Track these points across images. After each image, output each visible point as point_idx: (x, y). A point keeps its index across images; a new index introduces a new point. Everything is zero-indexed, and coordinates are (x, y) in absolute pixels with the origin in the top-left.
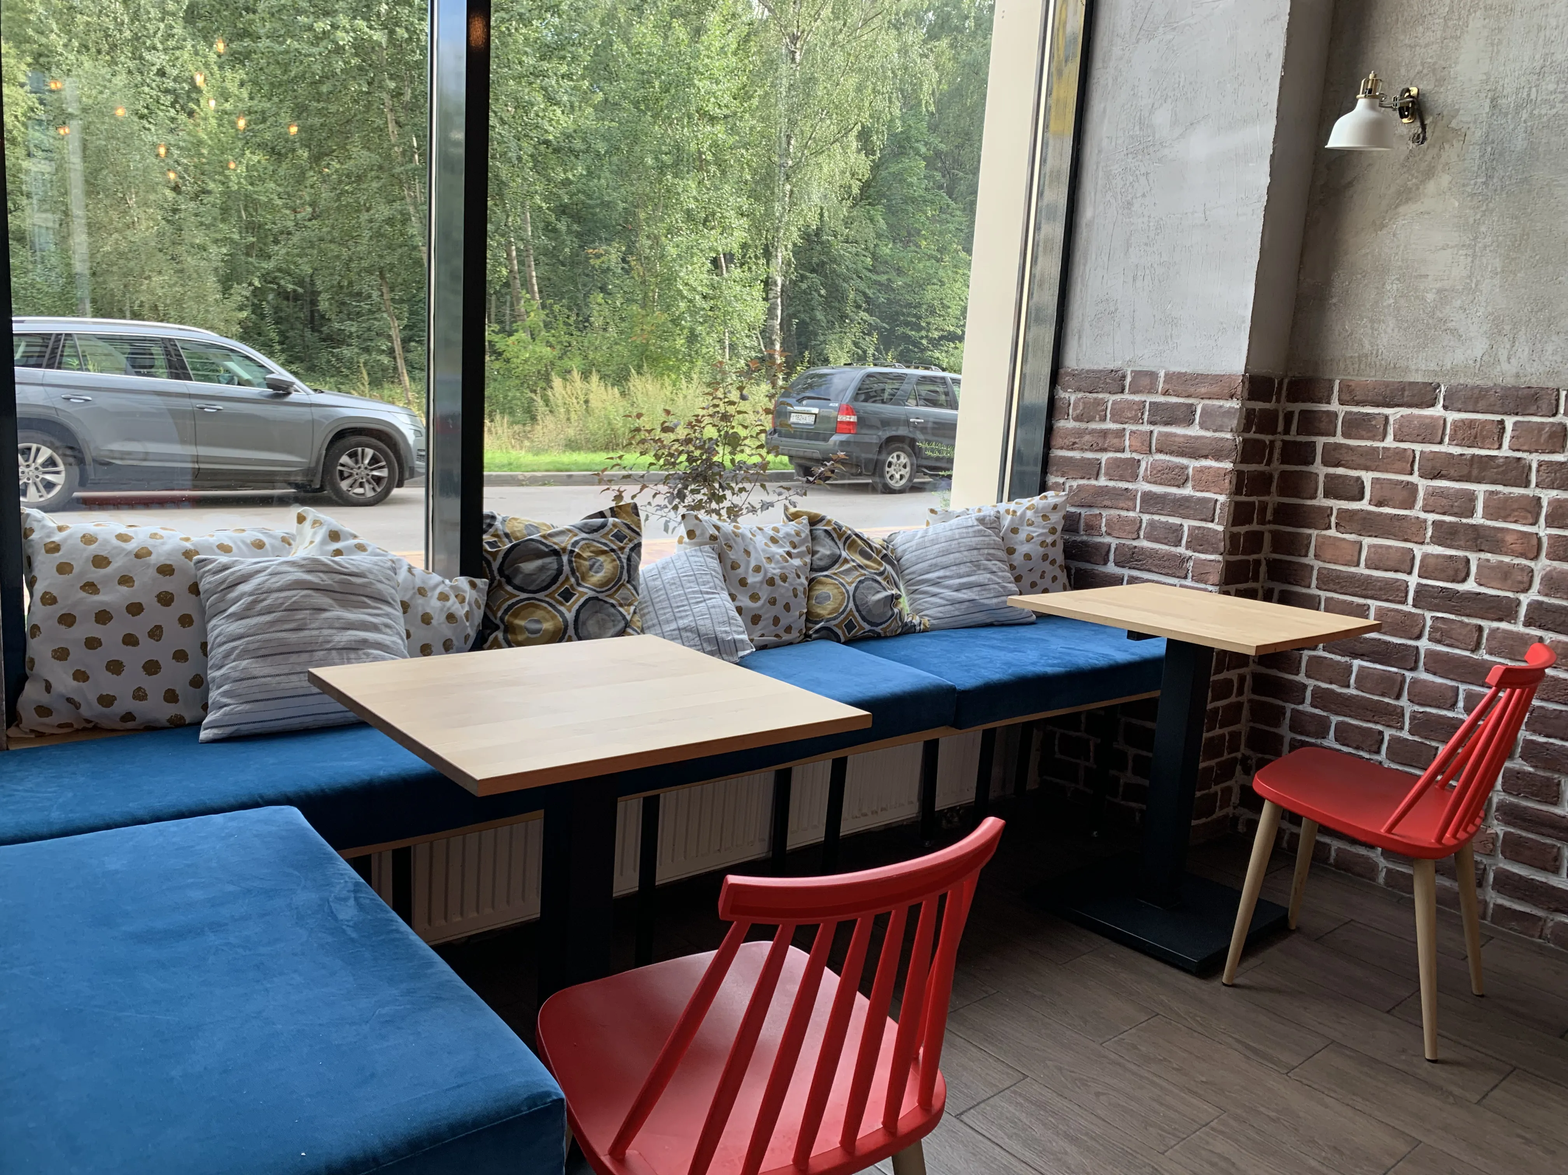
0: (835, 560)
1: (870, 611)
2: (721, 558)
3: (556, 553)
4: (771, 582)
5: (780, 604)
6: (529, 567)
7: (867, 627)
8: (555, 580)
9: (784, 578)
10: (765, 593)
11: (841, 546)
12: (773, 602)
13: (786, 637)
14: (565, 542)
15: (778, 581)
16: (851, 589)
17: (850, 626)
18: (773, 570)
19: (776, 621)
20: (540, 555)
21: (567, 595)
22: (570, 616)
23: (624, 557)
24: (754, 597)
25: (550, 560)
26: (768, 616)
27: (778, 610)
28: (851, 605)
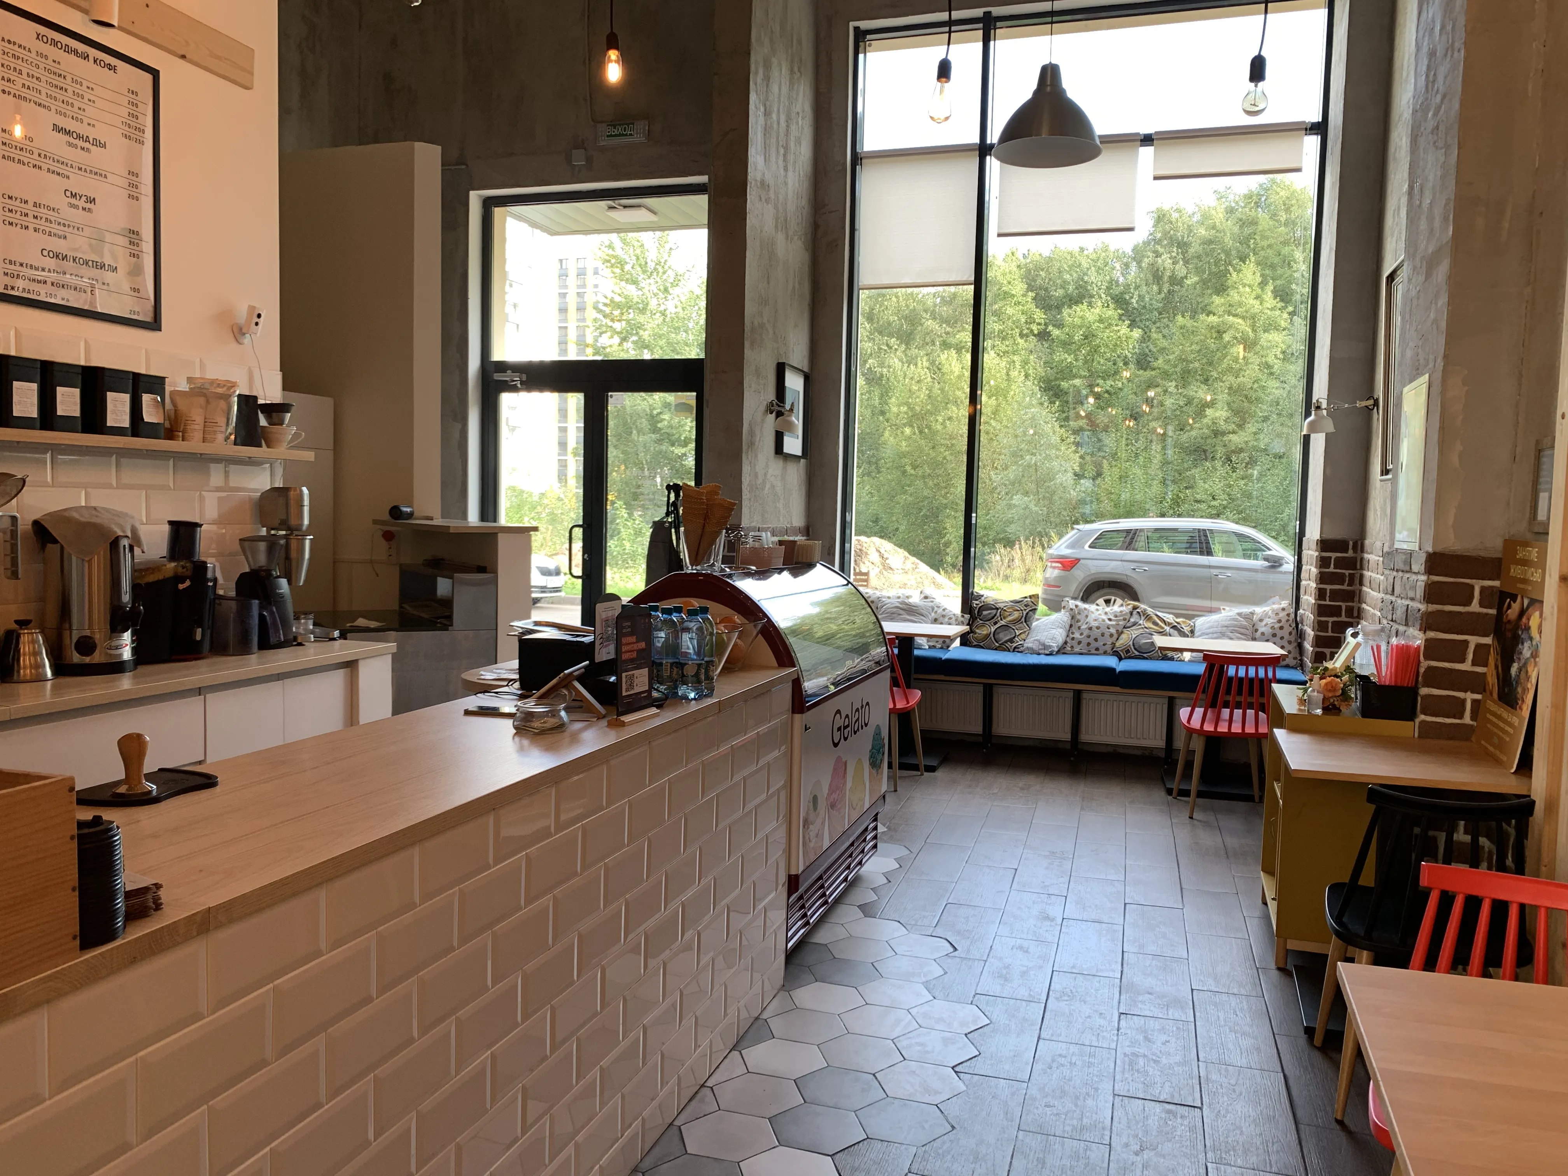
0: (1135, 624)
1: (1140, 646)
2: (1073, 618)
3: (997, 609)
4: (1090, 629)
5: (1092, 638)
6: (985, 613)
7: (1137, 653)
8: (993, 618)
9: (1098, 628)
10: (1086, 633)
11: (1143, 618)
12: (1089, 637)
13: (1093, 651)
14: (1001, 605)
15: (1094, 629)
16: (1134, 636)
17: (1128, 651)
18: (1095, 624)
19: (1089, 644)
20: (993, 609)
21: (995, 623)
22: (993, 630)
23: (1025, 613)
24: (1081, 634)
25: (994, 611)
26: (1085, 641)
27: (1091, 640)
28: (1131, 643)
